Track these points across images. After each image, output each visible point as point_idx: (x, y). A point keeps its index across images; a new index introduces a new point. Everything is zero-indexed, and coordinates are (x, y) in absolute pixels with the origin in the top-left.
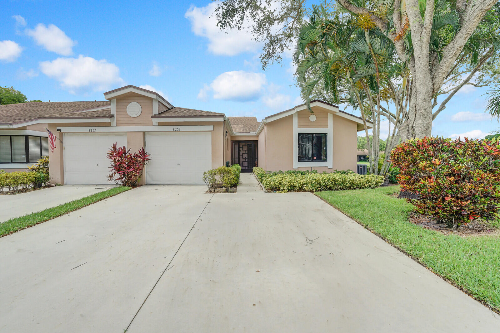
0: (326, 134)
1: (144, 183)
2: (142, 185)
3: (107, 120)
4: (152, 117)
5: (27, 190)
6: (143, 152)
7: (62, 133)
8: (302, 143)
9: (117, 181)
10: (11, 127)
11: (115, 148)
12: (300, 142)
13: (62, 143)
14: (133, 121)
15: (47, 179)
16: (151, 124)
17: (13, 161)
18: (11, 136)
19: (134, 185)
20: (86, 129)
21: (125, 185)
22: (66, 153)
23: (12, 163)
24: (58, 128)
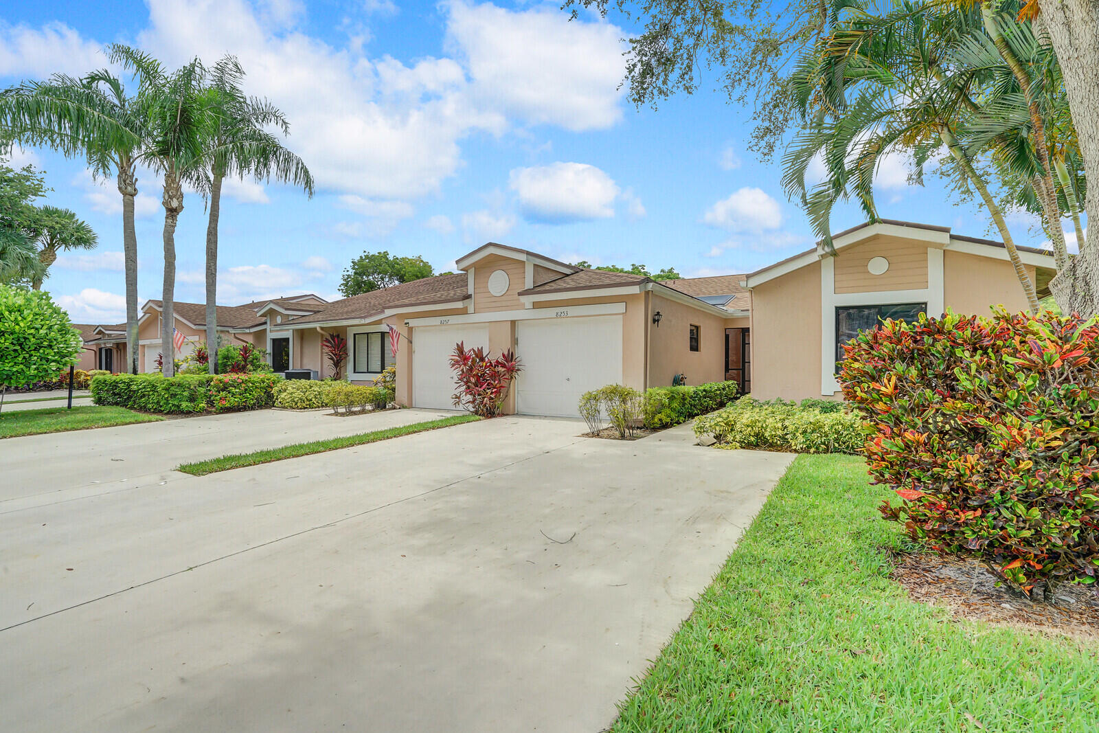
0: (923, 303)
1: (511, 410)
2: (507, 415)
3: (459, 305)
4: (520, 294)
5: (363, 412)
6: (510, 357)
7: (412, 328)
8: (847, 332)
9: (467, 405)
10: (363, 321)
11: (460, 349)
12: (844, 328)
13: (411, 343)
14: (497, 303)
15: (393, 399)
16: (522, 307)
17: (369, 370)
18: (368, 334)
19: (490, 413)
20: (436, 321)
21: (476, 413)
22: (417, 358)
23: (368, 372)
24: (406, 321)
